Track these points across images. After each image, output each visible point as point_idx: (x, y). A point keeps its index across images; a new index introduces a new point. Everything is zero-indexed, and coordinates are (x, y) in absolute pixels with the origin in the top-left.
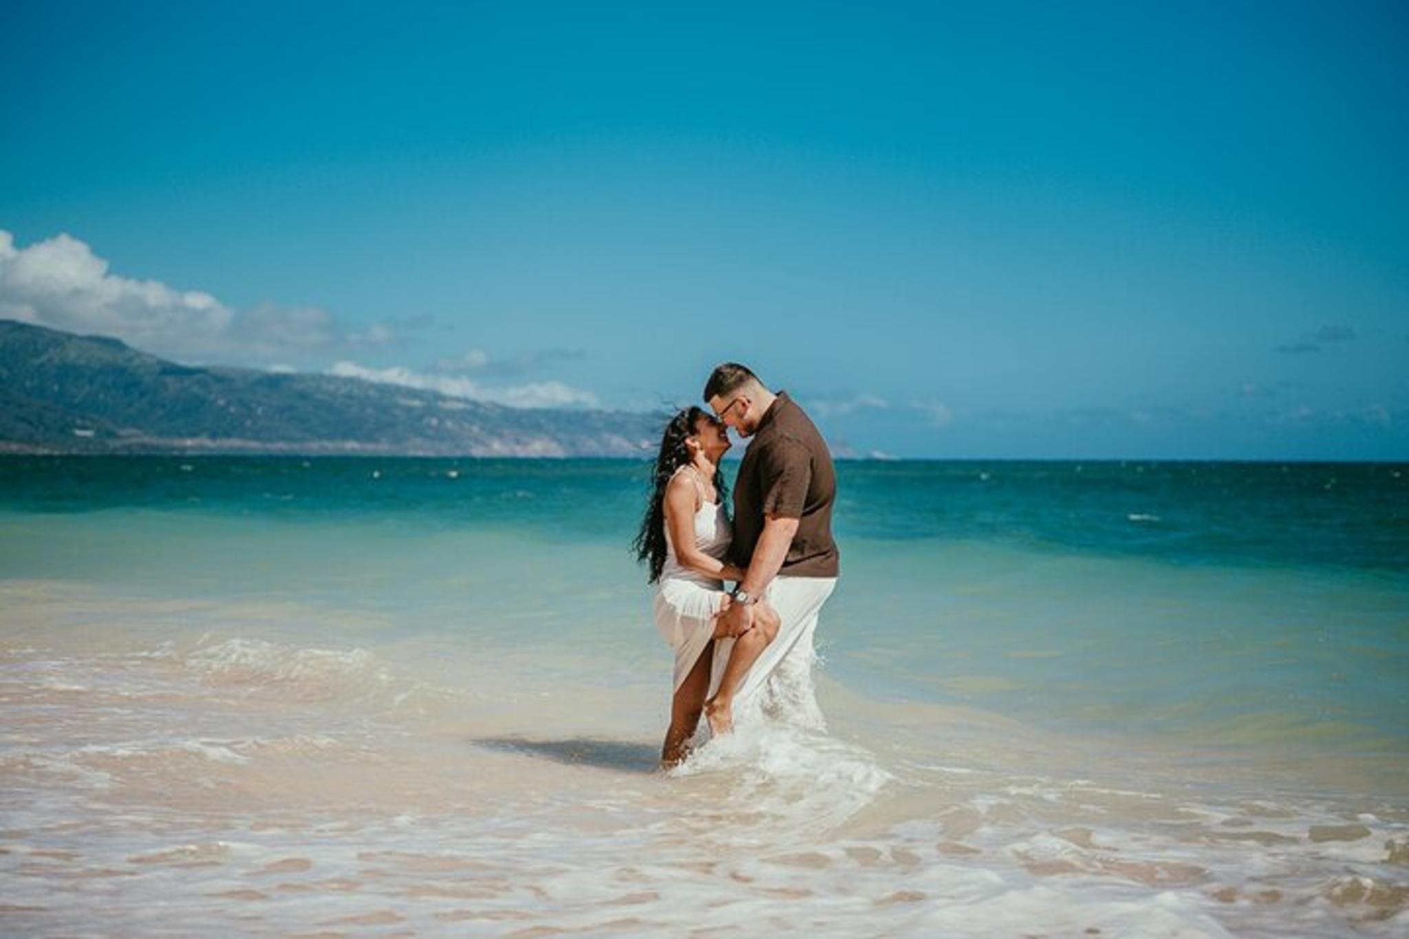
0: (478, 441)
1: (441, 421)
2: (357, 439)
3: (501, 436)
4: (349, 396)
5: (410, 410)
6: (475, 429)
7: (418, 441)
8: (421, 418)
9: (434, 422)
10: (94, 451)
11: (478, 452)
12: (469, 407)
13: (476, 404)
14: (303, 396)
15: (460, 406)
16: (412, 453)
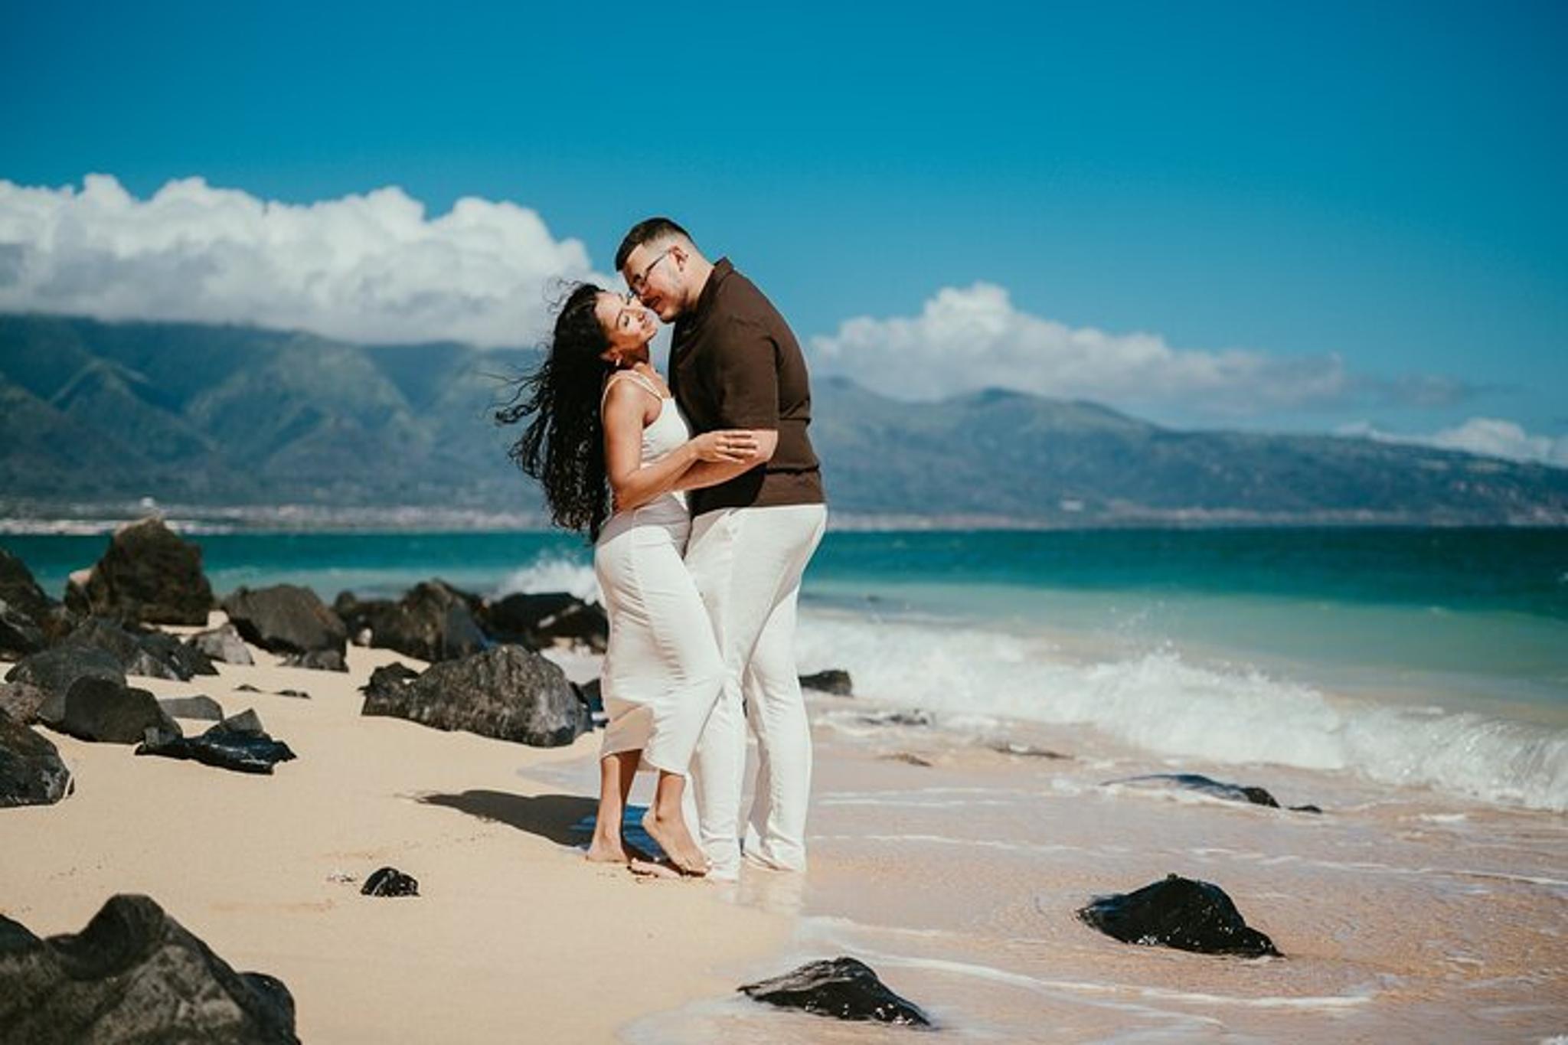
0: (1517, 509)
1: (1470, 485)
2: (1370, 507)
3: (1545, 503)
4: (1362, 459)
5: (1432, 473)
6: (1513, 494)
7: (1441, 509)
8: (1444, 483)
9: (1462, 487)
10: (1083, 524)
11: (1516, 521)
12: (1504, 468)
13: (1513, 465)
14: (1308, 460)
15: (1493, 467)
16: (1436, 523)
